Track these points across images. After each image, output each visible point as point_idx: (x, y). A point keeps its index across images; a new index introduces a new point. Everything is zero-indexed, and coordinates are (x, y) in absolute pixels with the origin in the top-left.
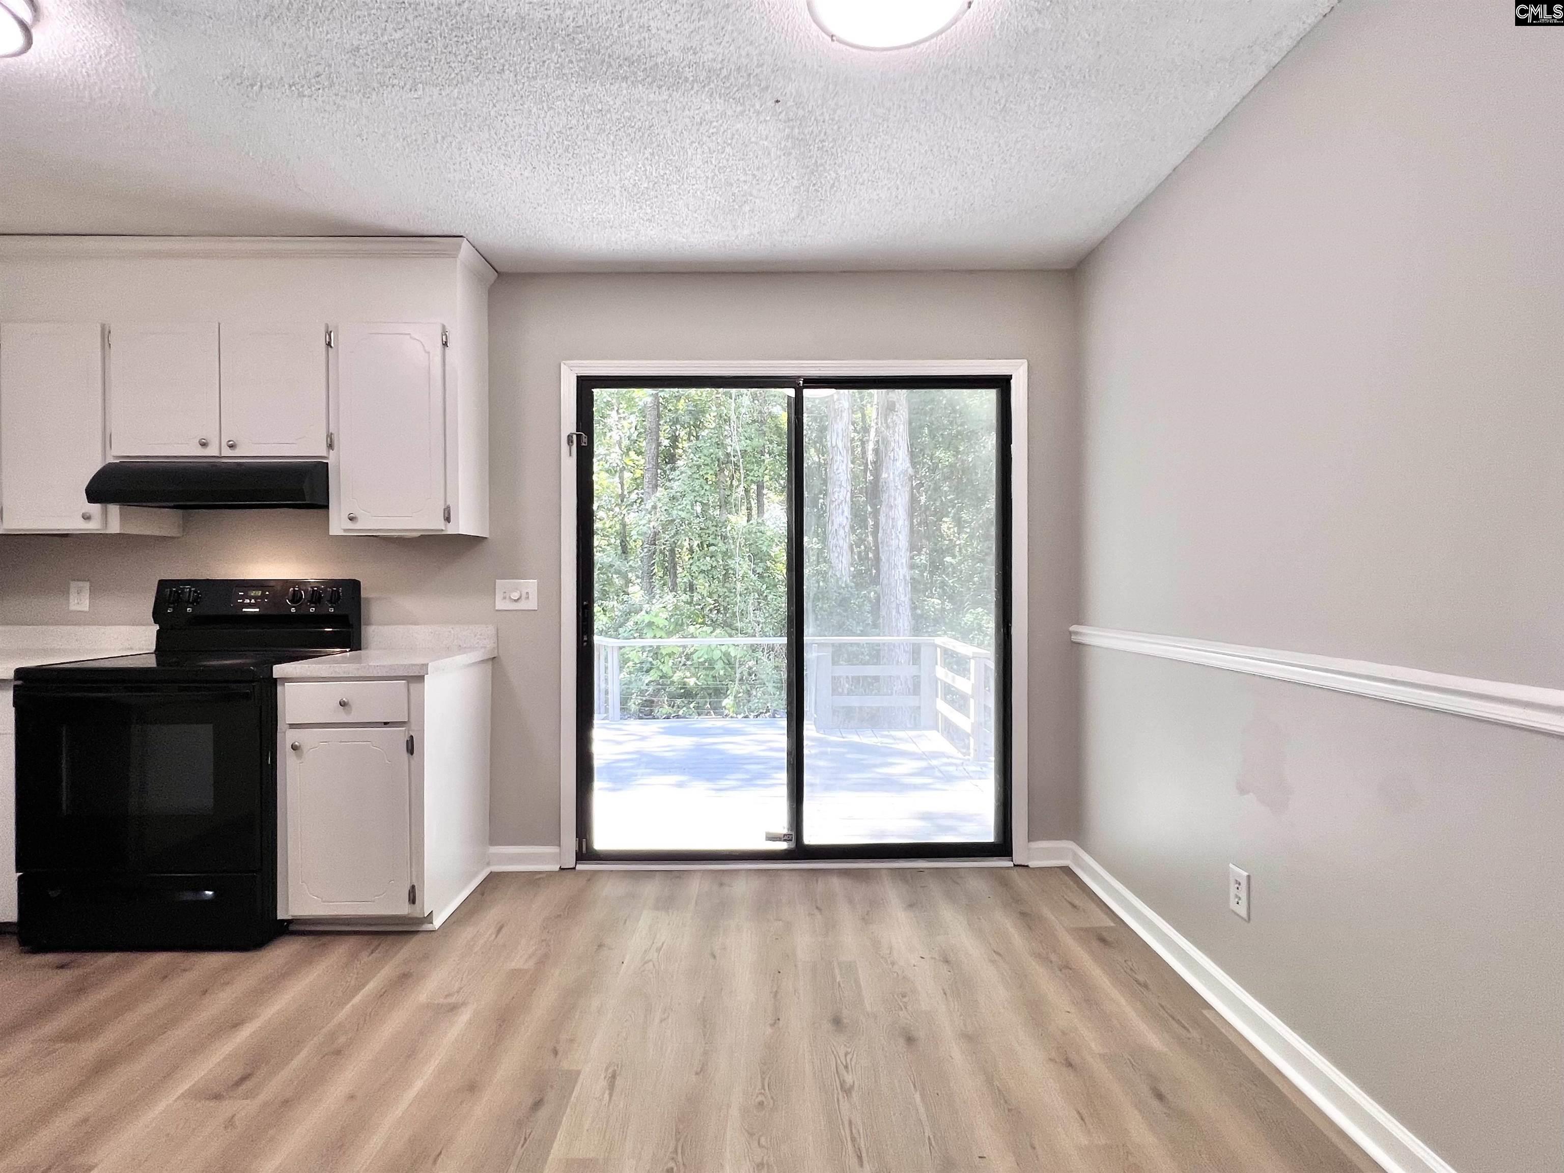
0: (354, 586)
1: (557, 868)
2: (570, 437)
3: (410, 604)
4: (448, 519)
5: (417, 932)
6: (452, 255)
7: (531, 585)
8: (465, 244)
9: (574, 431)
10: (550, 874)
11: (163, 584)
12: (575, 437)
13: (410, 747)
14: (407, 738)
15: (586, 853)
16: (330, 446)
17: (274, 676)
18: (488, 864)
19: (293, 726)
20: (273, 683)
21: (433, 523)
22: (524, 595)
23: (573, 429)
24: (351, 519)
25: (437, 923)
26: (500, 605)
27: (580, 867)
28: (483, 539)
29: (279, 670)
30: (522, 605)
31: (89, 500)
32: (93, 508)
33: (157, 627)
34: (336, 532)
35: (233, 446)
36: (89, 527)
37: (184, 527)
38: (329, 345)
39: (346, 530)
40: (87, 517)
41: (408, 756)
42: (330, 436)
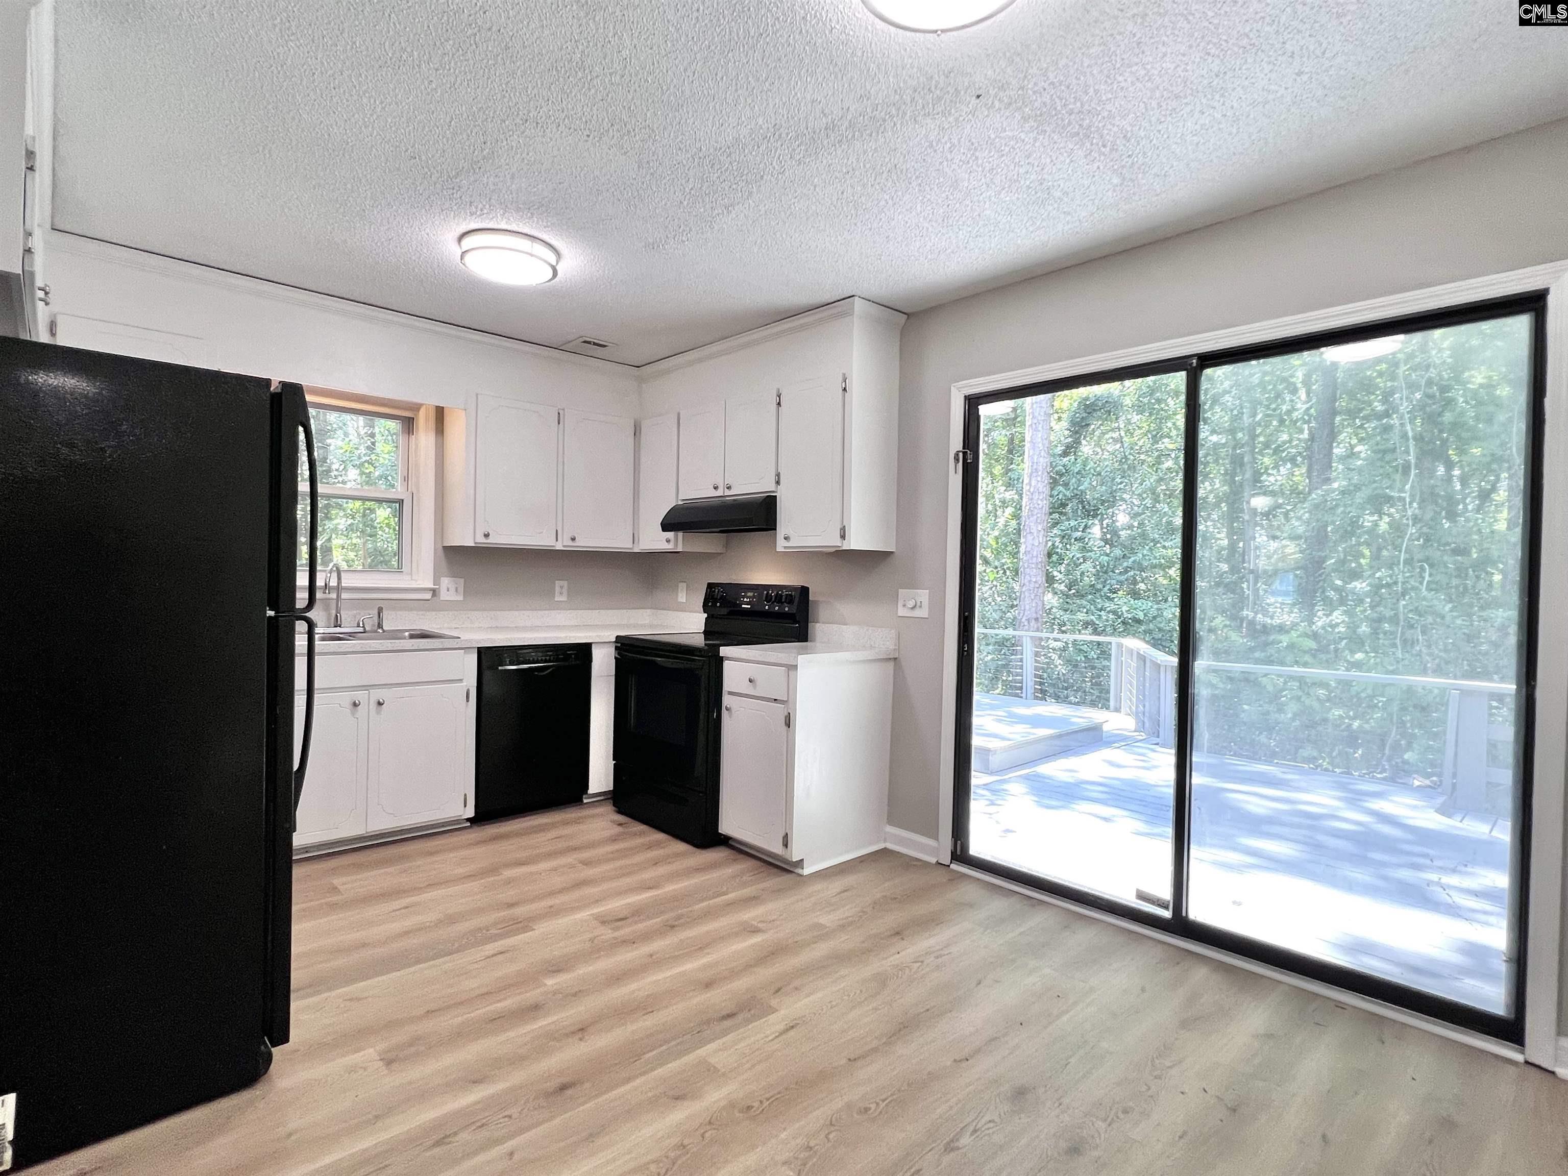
0: (804, 591)
1: (934, 861)
2: (957, 455)
3: (845, 609)
4: (843, 537)
5: (791, 872)
6: (849, 313)
7: (923, 596)
8: (858, 303)
9: (961, 449)
10: (926, 864)
11: (710, 586)
12: (961, 455)
13: (788, 722)
14: (786, 714)
15: (961, 855)
16: (778, 483)
17: (721, 655)
18: (885, 841)
19: (730, 693)
20: (721, 660)
21: (832, 541)
22: (918, 604)
23: (960, 447)
24: (785, 538)
25: (807, 871)
26: (902, 612)
27: (953, 866)
28: (890, 553)
29: (724, 651)
30: (918, 613)
31: (664, 530)
32: (670, 535)
33: (706, 615)
34: (779, 549)
35: (729, 488)
36: (669, 547)
37: (727, 545)
38: (779, 404)
39: (785, 547)
40: (668, 541)
41: (786, 728)
42: (778, 475)
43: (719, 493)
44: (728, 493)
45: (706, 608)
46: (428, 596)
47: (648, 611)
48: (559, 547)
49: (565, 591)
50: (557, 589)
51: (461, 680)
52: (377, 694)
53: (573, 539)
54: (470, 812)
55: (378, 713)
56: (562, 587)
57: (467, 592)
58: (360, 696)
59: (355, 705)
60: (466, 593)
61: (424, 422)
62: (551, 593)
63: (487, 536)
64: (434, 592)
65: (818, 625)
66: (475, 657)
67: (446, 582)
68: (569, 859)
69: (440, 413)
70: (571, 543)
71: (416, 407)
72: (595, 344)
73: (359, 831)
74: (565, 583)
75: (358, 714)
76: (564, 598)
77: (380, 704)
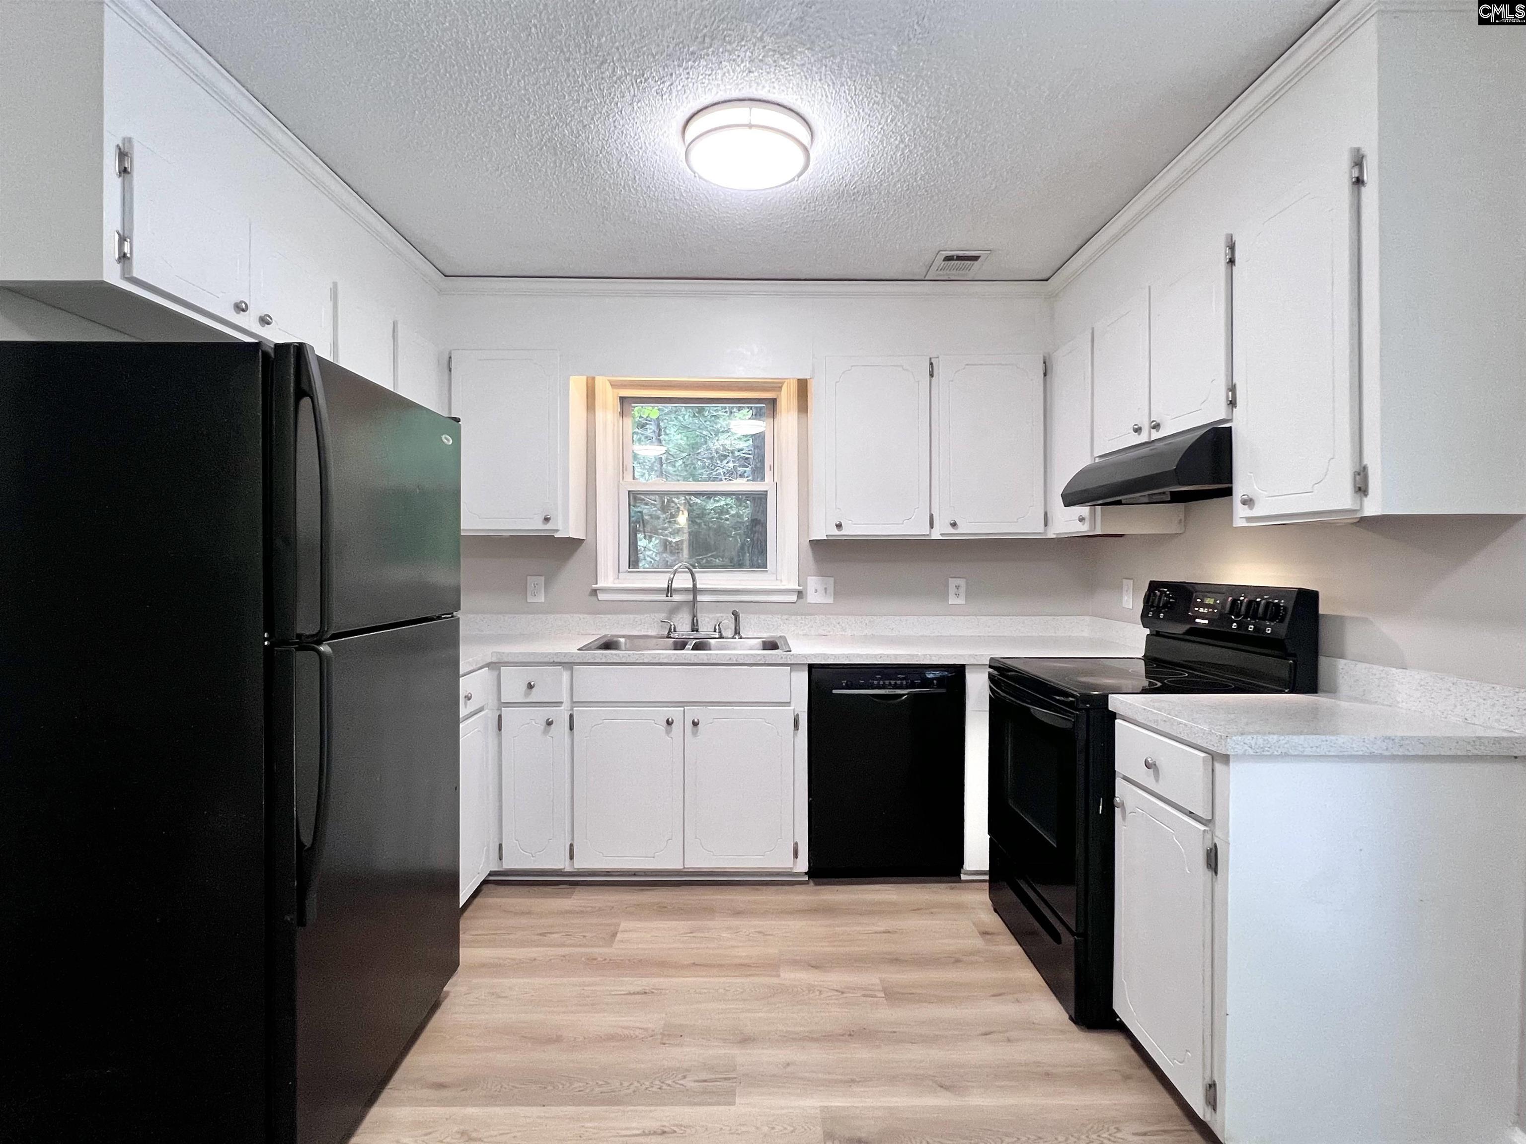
0: (1308, 598)
4: (1363, 493)
11: (1154, 586)
13: (1214, 862)
16: (1232, 403)
17: (1110, 708)
19: (1123, 777)
29: (1115, 702)
31: (1067, 505)
32: (1084, 510)
33: (1147, 631)
34: (1239, 522)
35: (1157, 427)
36: (1083, 529)
37: (1185, 522)
38: (1232, 261)
39: (1249, 519)
40: (1082, 519)
41: (1209, 874)
42: (1232, 389)
43: (1143, 438)
44: (1155, 435)
45: (1145, 619)
46: (794, 598)
47: (1087, 618)
48: (936, 535)
49: (962, 590)
50: (952, 590)
51: (788, 704)
52: (693, 713)
53: (954, 525)
54: (803, 865)
55: (695, 734)
56: (957, 587)
57: (839, 592)
58: (675, 713)
59: (669, 723)
60: (836, 594)
61: (787, 400)
62: (944, 595)
63: (839, 526)
64: (800, 594)
65: (1341, 663)
66: (805, 676)
67: (813, 583)
68: (871, 978)
69: (803, 386)
70: (951, 530)
71: (776, 386)
72: (959, 258)
73: (675, 864)
74: (962, 582)
75: (673, 734)
76: (961, 601)
77: (695, 724)
